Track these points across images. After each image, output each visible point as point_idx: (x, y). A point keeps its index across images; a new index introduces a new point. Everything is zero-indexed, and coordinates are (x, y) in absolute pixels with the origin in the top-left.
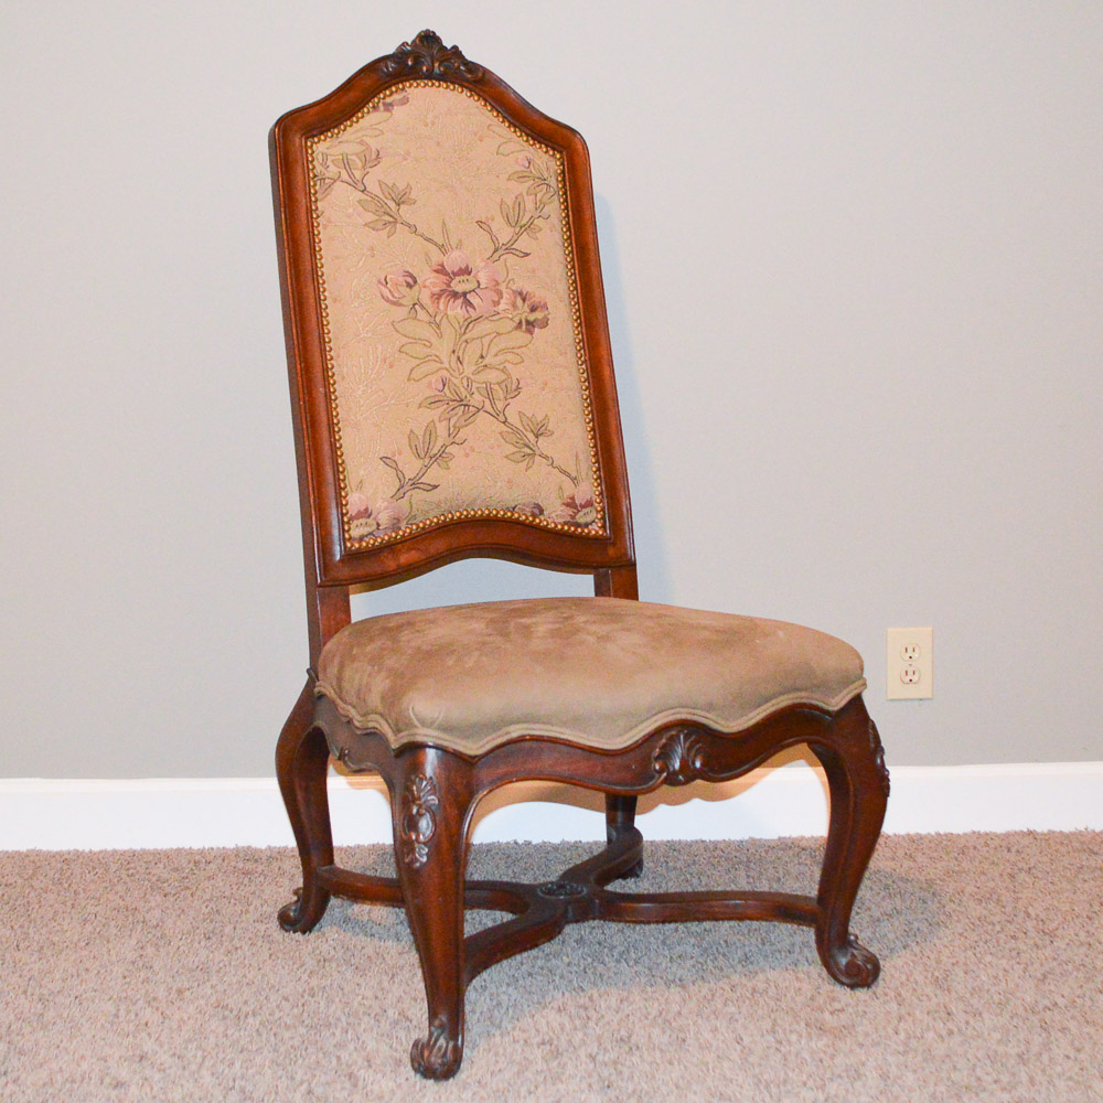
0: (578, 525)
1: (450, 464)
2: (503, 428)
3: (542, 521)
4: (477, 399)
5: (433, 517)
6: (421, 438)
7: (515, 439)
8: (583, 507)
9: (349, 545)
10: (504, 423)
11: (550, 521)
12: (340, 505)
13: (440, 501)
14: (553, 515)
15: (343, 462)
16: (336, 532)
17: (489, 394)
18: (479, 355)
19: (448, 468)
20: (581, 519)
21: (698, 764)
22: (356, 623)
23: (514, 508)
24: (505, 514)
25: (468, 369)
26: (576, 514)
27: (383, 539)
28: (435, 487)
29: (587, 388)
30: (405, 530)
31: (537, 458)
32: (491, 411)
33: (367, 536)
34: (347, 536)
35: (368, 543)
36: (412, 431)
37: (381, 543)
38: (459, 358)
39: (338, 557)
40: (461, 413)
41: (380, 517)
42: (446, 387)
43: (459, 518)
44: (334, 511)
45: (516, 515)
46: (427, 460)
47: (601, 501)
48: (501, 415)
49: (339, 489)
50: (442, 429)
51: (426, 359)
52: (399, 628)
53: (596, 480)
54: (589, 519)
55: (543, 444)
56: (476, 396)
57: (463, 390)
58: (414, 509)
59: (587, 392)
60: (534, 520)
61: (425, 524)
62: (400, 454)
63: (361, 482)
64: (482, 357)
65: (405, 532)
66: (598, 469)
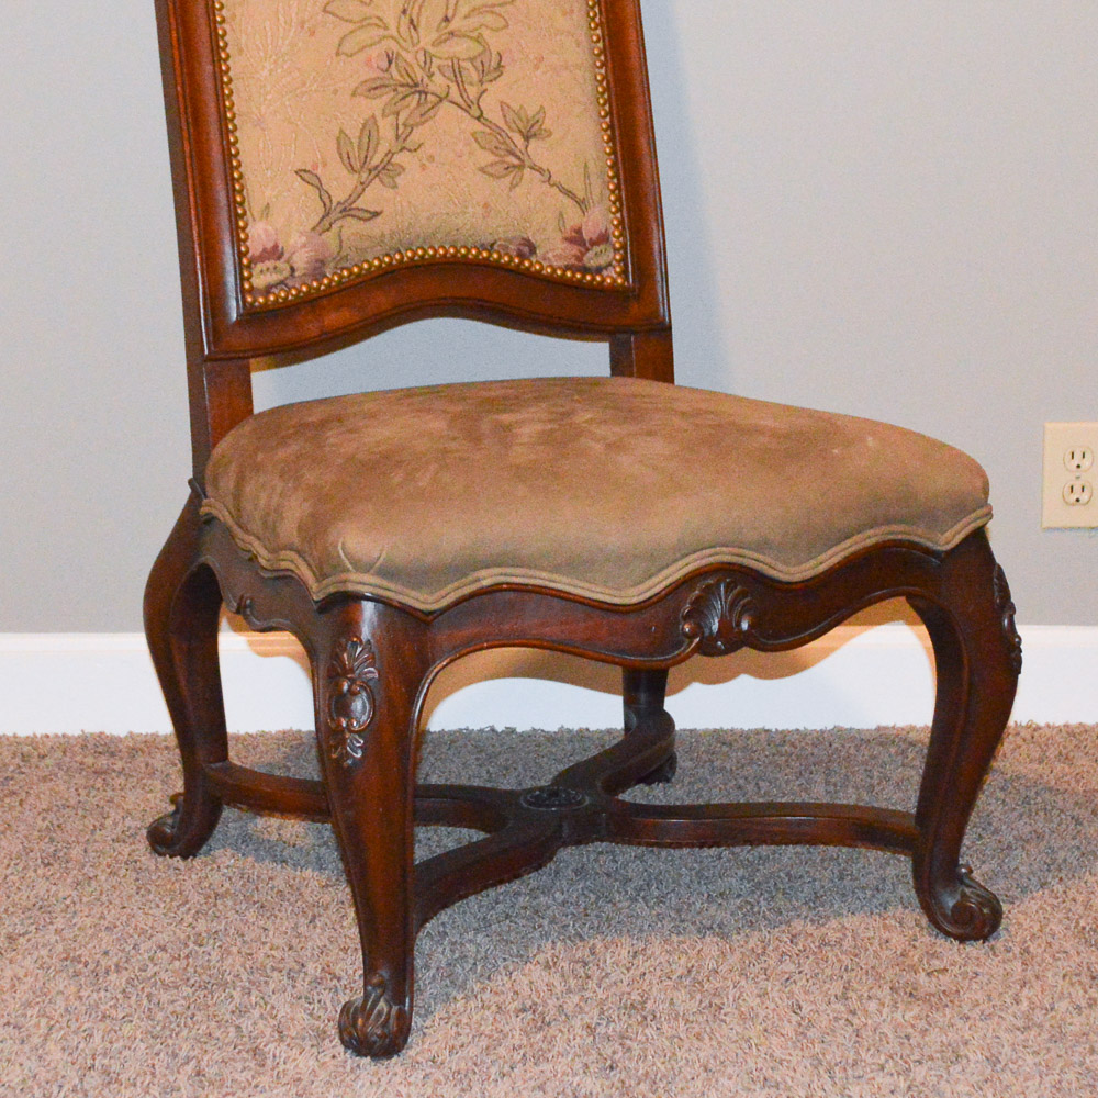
0: (585, 270)
1: (399, 180)
2: (477, 126)
3: (534, 264)
4: (438, 83)
5: (374, 260)
6: (355, 142)
7: (495, 143)
8: (594, 243)
9: (249, 299)
10: (478, 119)
11: (545, 264)
12: (237, 241)
13: (383, 235)
14: (550, 255)
15: (241, 176)
16: (230, 279)
17: (457, 75)
18: (440, 16)
19: (395, 186)
20: (591, 260)
21: (745, 626)
22: (260, 414)
23: (492, 245)
24: (479, 253)
25: (427, 37)
26: (583, 254)
27: (299, 291)
28: (376, 214)
29: (603, 64)
30: (331, 277)
31: (527, 171)
32: (459, 100)
33: (275, 286)
34: (247, 286)
35: (277, 297)
36: (341, 131)
37: (297, 296)
38: (412, 21)
39: (234, 316)
40: (414, 103)
41: (295, 258)
42: (393, 65)
43: (411, 259)
44: (228, 249)
45: (495, 256)
46: (365, 175)
47: (621, 235)
48: (475, 107)
49: (235, 218)
50: (386, 129)
51: (363, 23)
52: (323, 424)
53: (614, 203)
54: (602, 261)
55: (538, 151)
56: (438, 78)
57: (417, 69)
58: (344, 245)
59: (603, 71)
60: (521, 263)
61: (361, 269)
62: (325, 165)
63: (268, 206)
64: (447, 19)
65: (331, 280)
66: (618, 187)
